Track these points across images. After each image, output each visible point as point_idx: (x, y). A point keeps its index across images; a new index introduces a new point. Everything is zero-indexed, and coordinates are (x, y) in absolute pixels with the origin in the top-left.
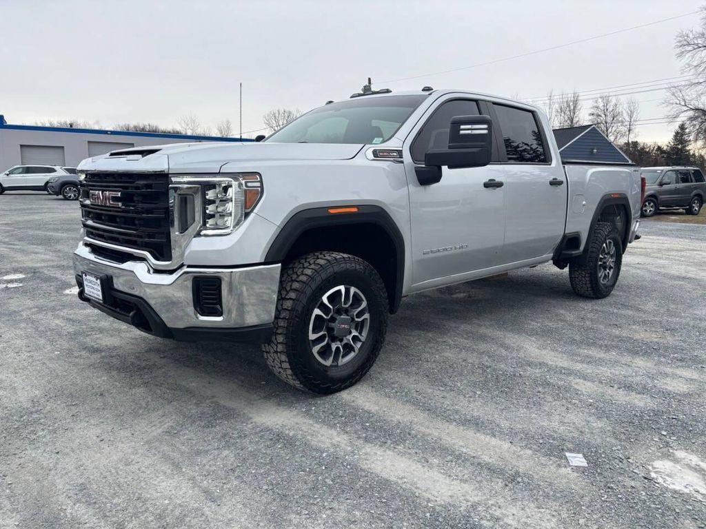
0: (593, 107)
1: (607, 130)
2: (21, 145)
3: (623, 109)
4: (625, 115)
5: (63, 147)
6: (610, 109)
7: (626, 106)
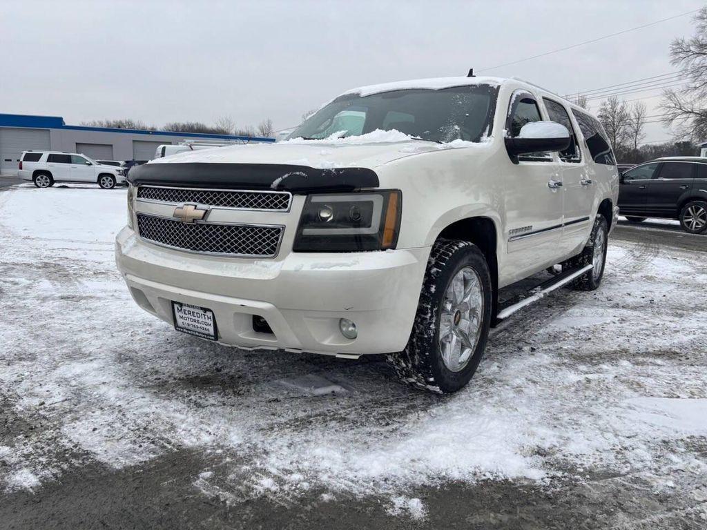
0: (601, 110)
1: (615, 132)
2: (77, 143)
3: (630, 110)
4: (633, 117)
5: (111, 146)
6: (618, 111)
7: (634, 108)
